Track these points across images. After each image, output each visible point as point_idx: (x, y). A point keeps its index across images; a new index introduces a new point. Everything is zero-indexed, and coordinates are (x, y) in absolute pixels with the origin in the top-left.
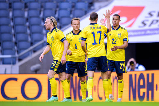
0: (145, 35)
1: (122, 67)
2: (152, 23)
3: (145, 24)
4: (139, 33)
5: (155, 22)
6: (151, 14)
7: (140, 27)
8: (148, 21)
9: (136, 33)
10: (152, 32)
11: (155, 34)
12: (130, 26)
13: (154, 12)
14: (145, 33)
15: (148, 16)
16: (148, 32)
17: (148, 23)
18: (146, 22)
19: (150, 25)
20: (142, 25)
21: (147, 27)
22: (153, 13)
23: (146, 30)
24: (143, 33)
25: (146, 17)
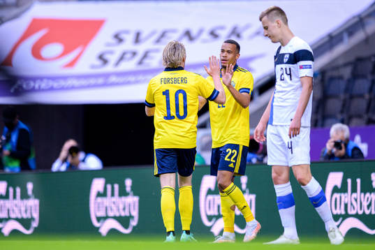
0: (105, 85)
1: (230, 157)
2: (122, 58)
3: (105, 62)
4: (92, 81)
5: (128, 56)
6: (118, 38)
7: (93, 67)
8: (111, 52)
9: (83, 82)
10: (121, 79)
11: (129, 83)
12: (72, 64)
13: (127, 32)
14: (105, 81)
15: (114, 41)
16: (113, 79)
17: (113, 59)
18: (107, 57)
19: (117, 64)
20: (98, 63)
21: (109, 68)
22: (123, 36)
23: (107, 75)
24: (101, 81)
25: (108, 45)
